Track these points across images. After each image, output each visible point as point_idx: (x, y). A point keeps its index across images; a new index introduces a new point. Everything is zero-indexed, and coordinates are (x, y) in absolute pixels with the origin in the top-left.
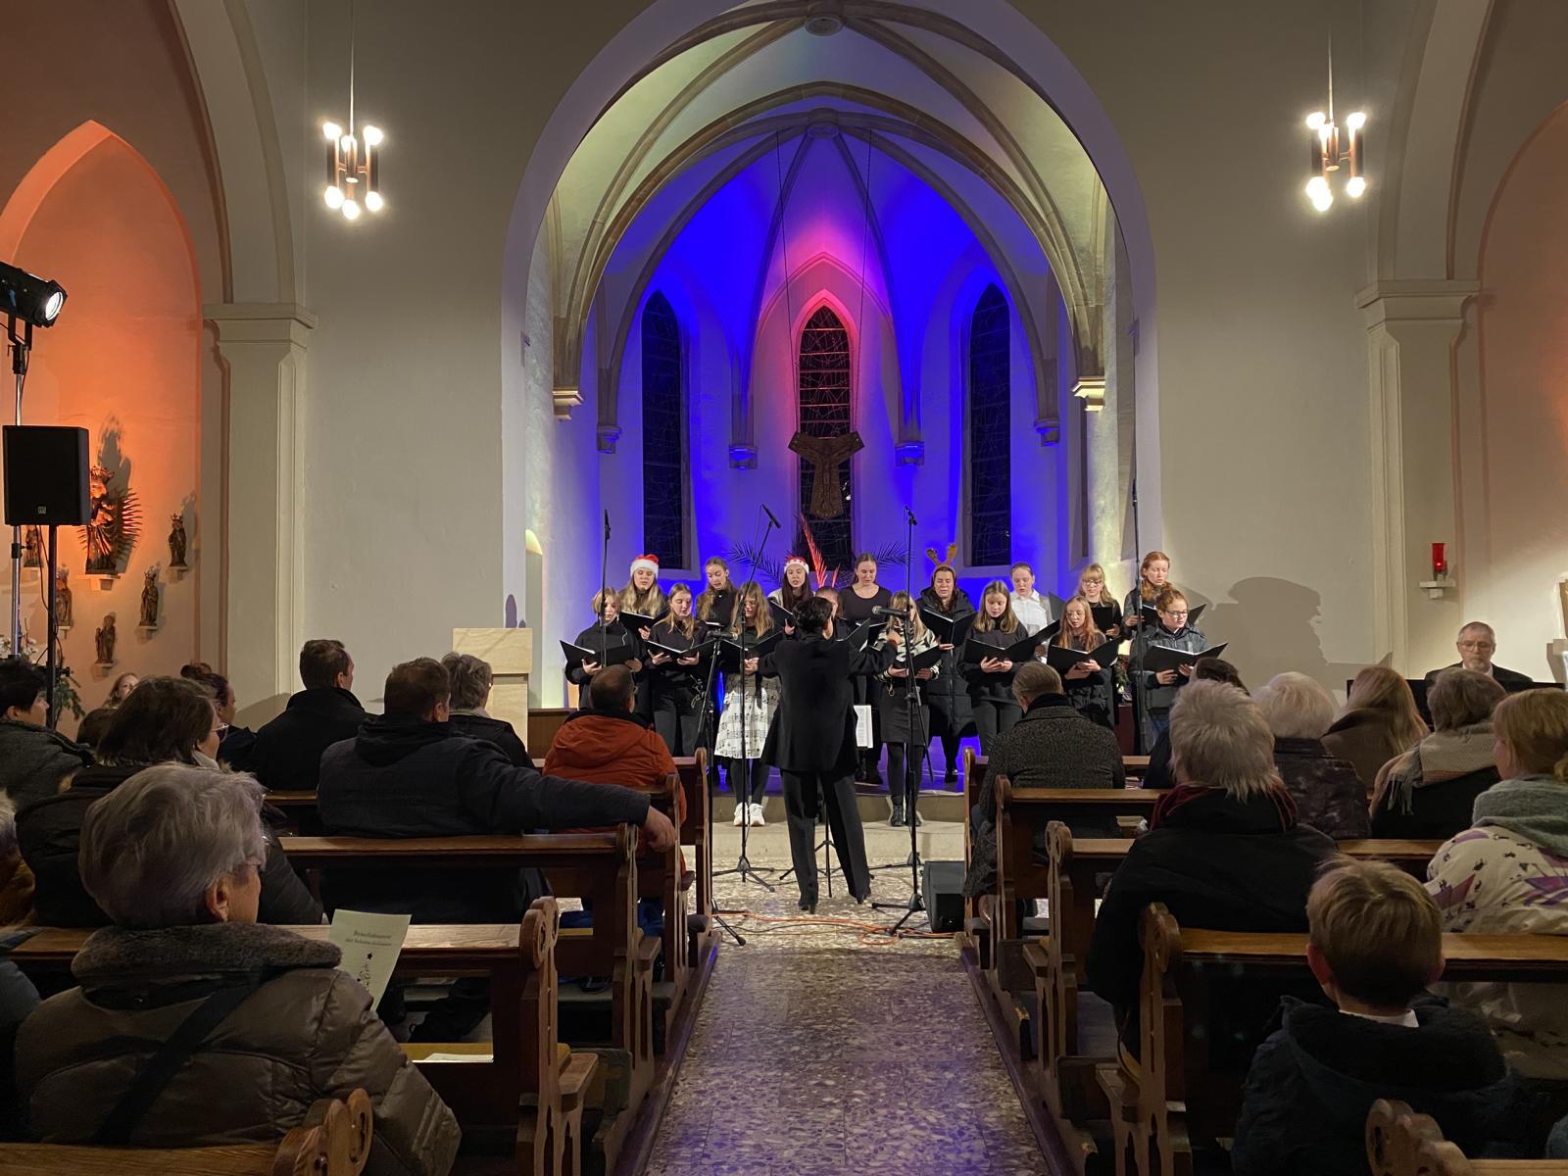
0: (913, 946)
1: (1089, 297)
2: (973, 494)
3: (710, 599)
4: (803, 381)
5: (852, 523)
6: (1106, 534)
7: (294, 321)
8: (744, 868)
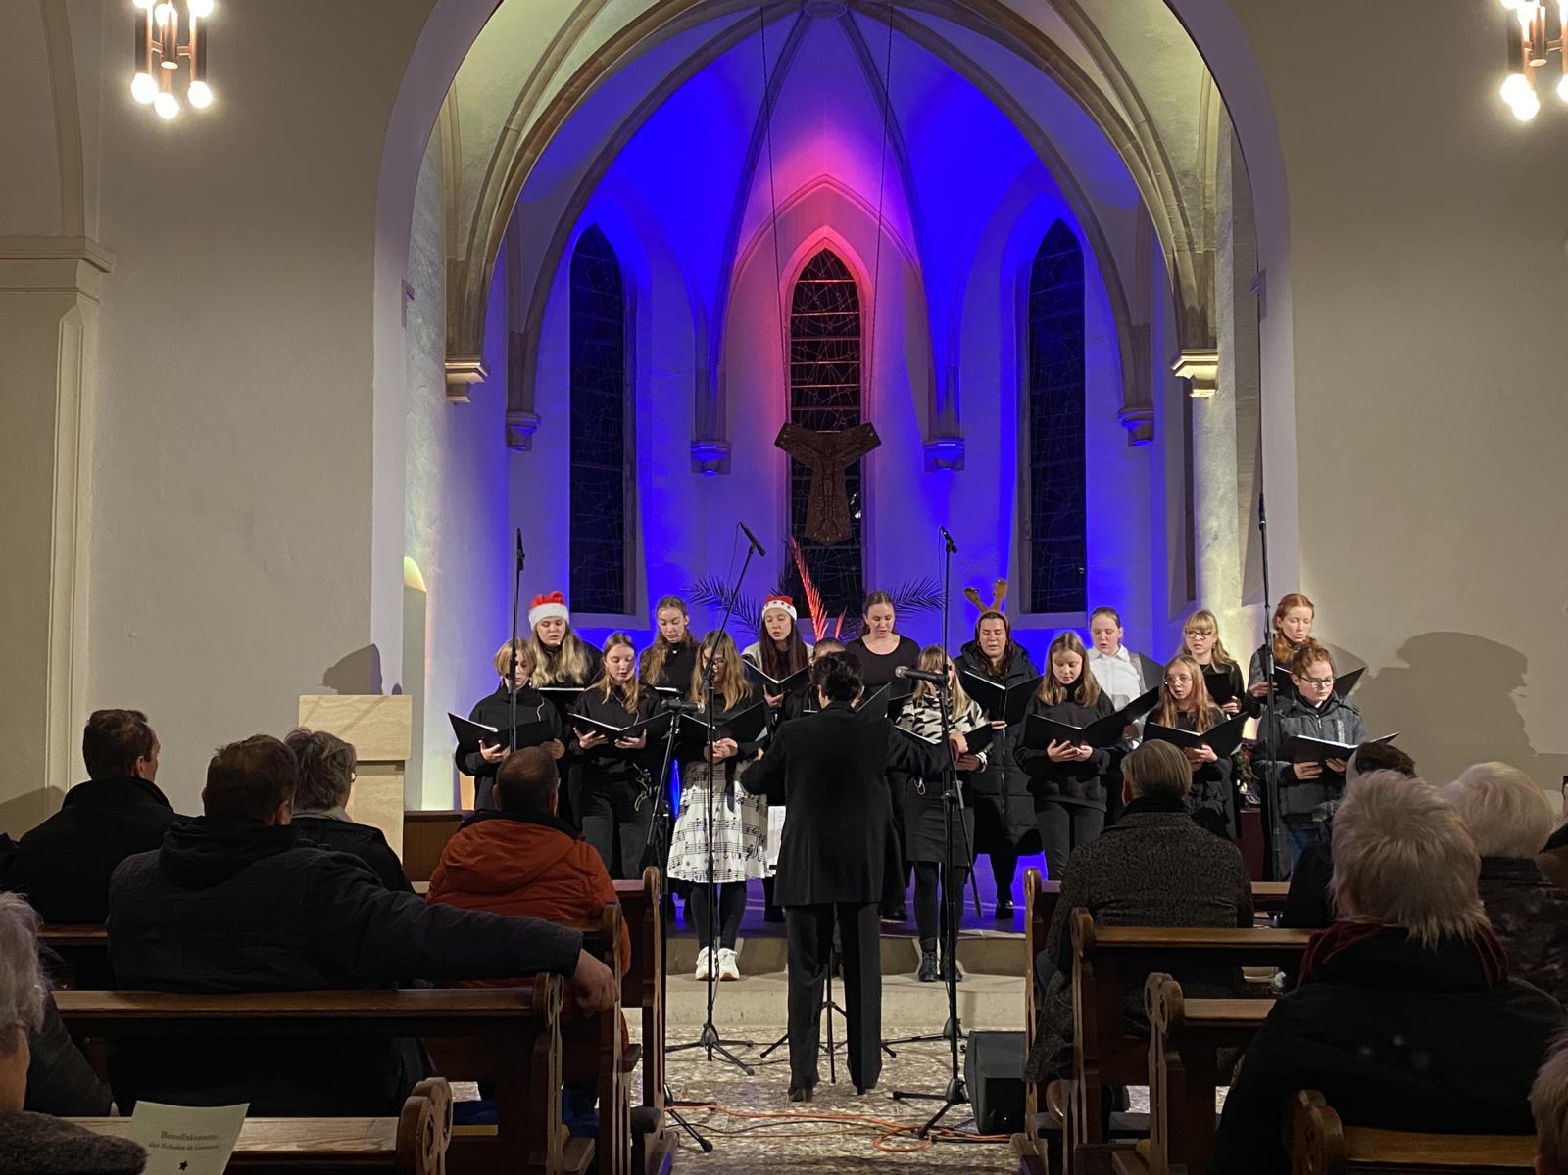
0: (953, 1154)
1: (1195, 240)
2: (1033, 511)
3: (661, 656)
4: (795, 352)
5: (863, 551)
6: (1220, 568)
7: (81, 261)
8: (710, 1041)
